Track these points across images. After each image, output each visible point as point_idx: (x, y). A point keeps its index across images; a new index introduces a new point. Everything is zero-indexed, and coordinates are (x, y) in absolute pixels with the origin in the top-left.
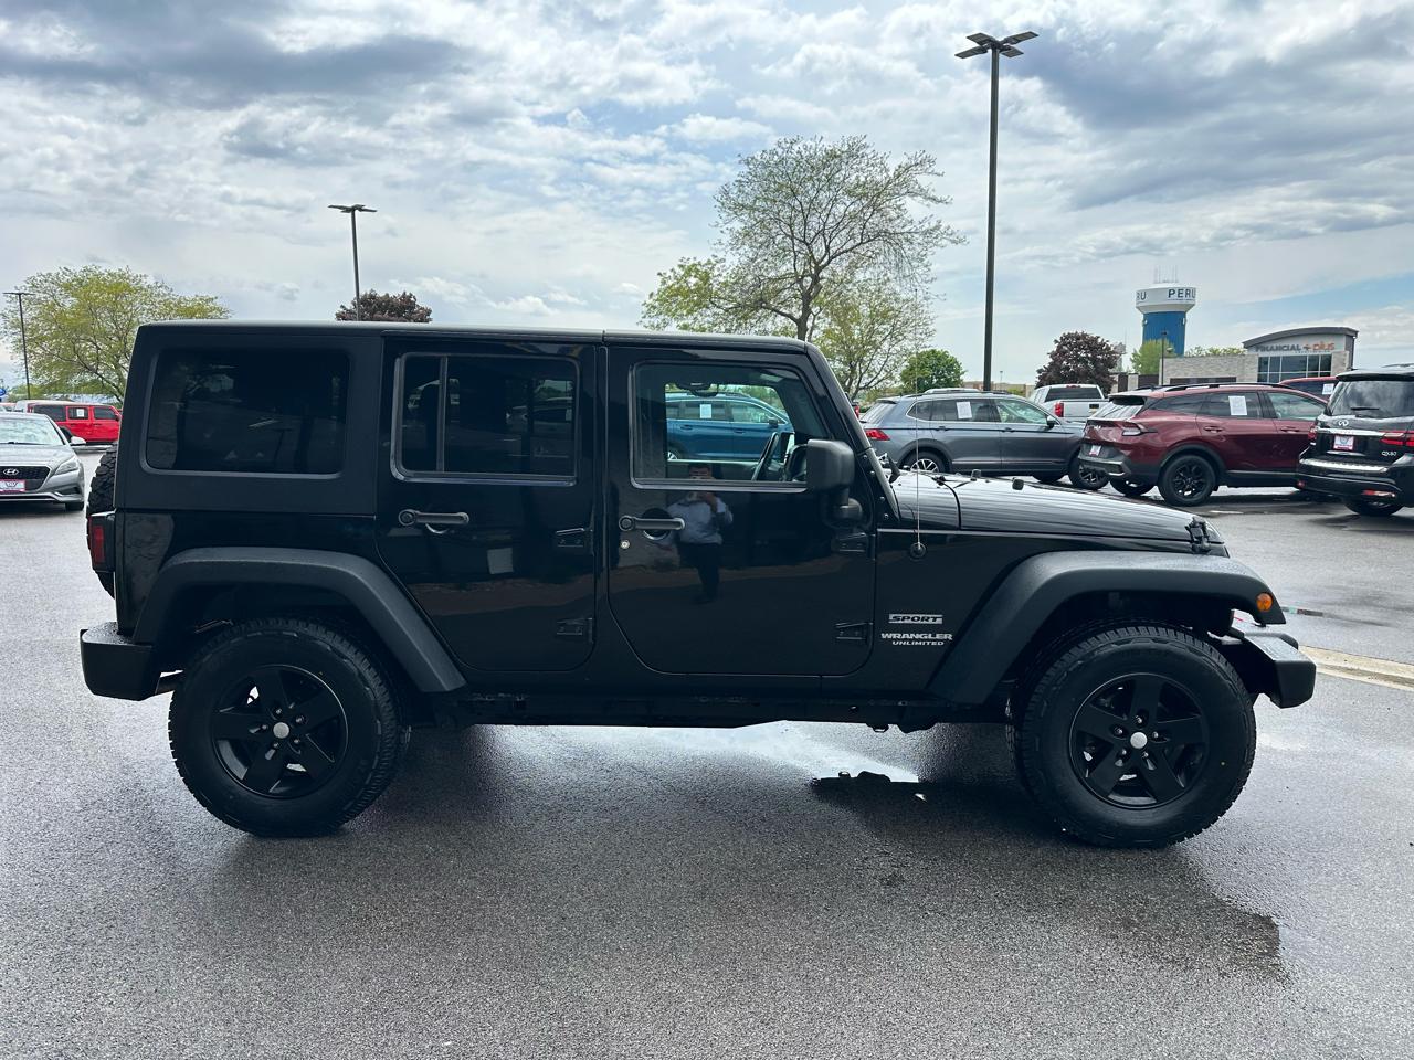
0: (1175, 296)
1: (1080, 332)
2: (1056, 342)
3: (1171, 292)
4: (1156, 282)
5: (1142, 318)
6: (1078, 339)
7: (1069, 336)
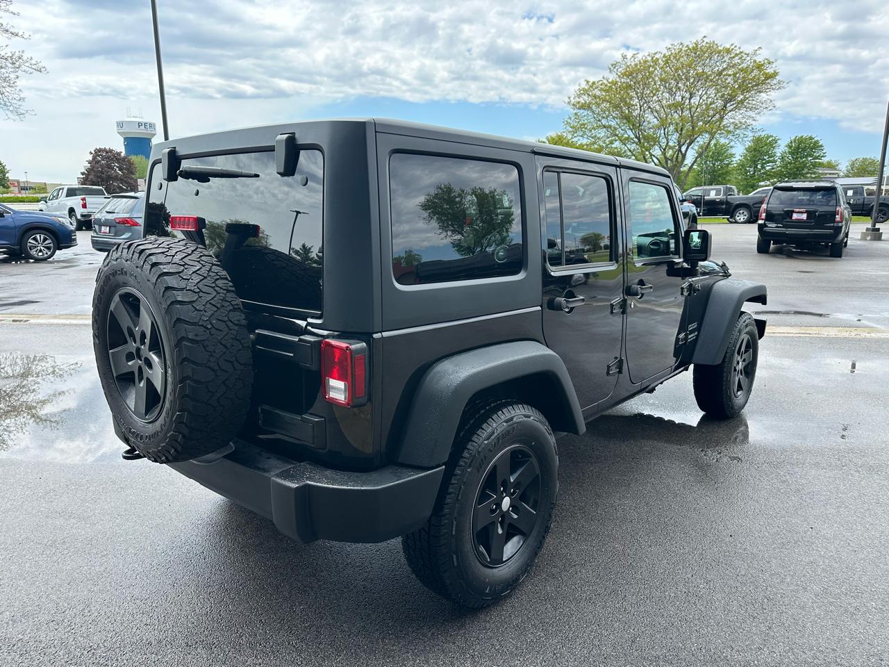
0: (143, 127)
1: (107, 148)
2: (91, 153)
3: (140, 124)
4: (129, 117)
5: (123, 141)
6: (107, 152)
7: (100, 150)
